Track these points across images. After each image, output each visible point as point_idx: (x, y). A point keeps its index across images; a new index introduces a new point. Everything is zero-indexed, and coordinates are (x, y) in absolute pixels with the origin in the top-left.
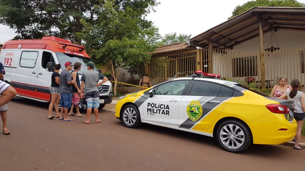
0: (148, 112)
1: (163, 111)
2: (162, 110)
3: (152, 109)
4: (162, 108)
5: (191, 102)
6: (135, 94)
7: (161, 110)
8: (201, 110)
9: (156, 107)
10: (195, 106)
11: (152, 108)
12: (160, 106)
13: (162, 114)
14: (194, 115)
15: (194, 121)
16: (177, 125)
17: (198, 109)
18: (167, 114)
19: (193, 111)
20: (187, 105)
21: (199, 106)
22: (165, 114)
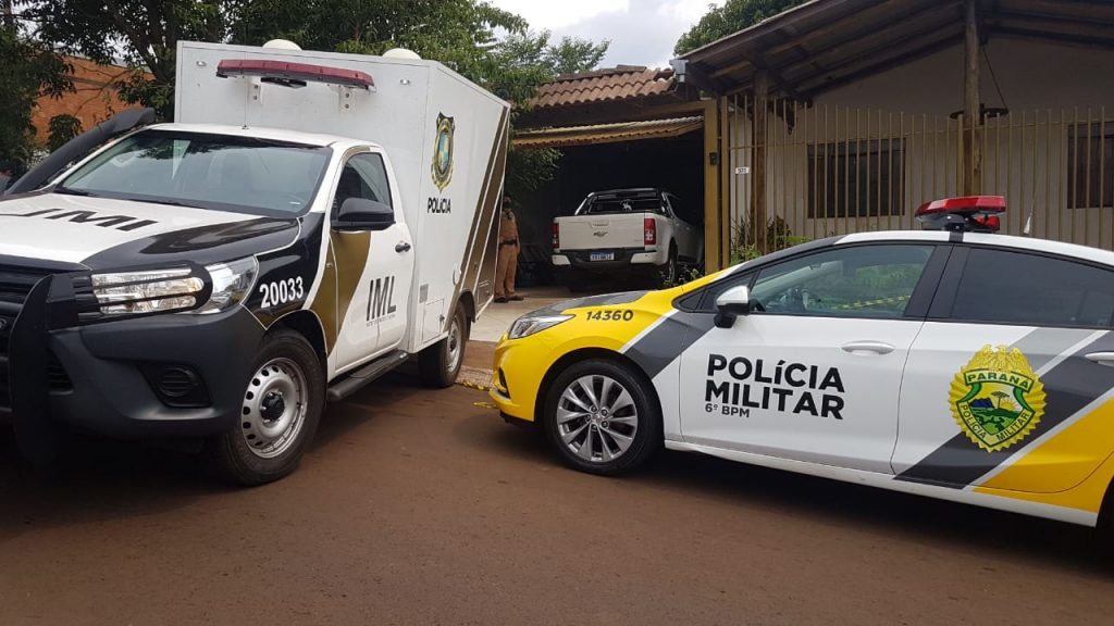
0: (708, 398)
1: (807, 396)
2: (798, 392)
3: (737, 386)
4: (801, 383)
5: (977, 354)
6: (624, 307)
7: (790, 393)
8: (1037, 399)
9: (759, 378)
10: (1003, 377)
11: (737, 381)
12: (786, 372)
13: (797, 410)
14: (992, 421)
15: (990, 450)
16: (891, 468)
17: (1019, 392)
18: (830, 413)
19: (987, 403)
20: (955, 369)
21: (1022, 380)
22: (814, 413)
